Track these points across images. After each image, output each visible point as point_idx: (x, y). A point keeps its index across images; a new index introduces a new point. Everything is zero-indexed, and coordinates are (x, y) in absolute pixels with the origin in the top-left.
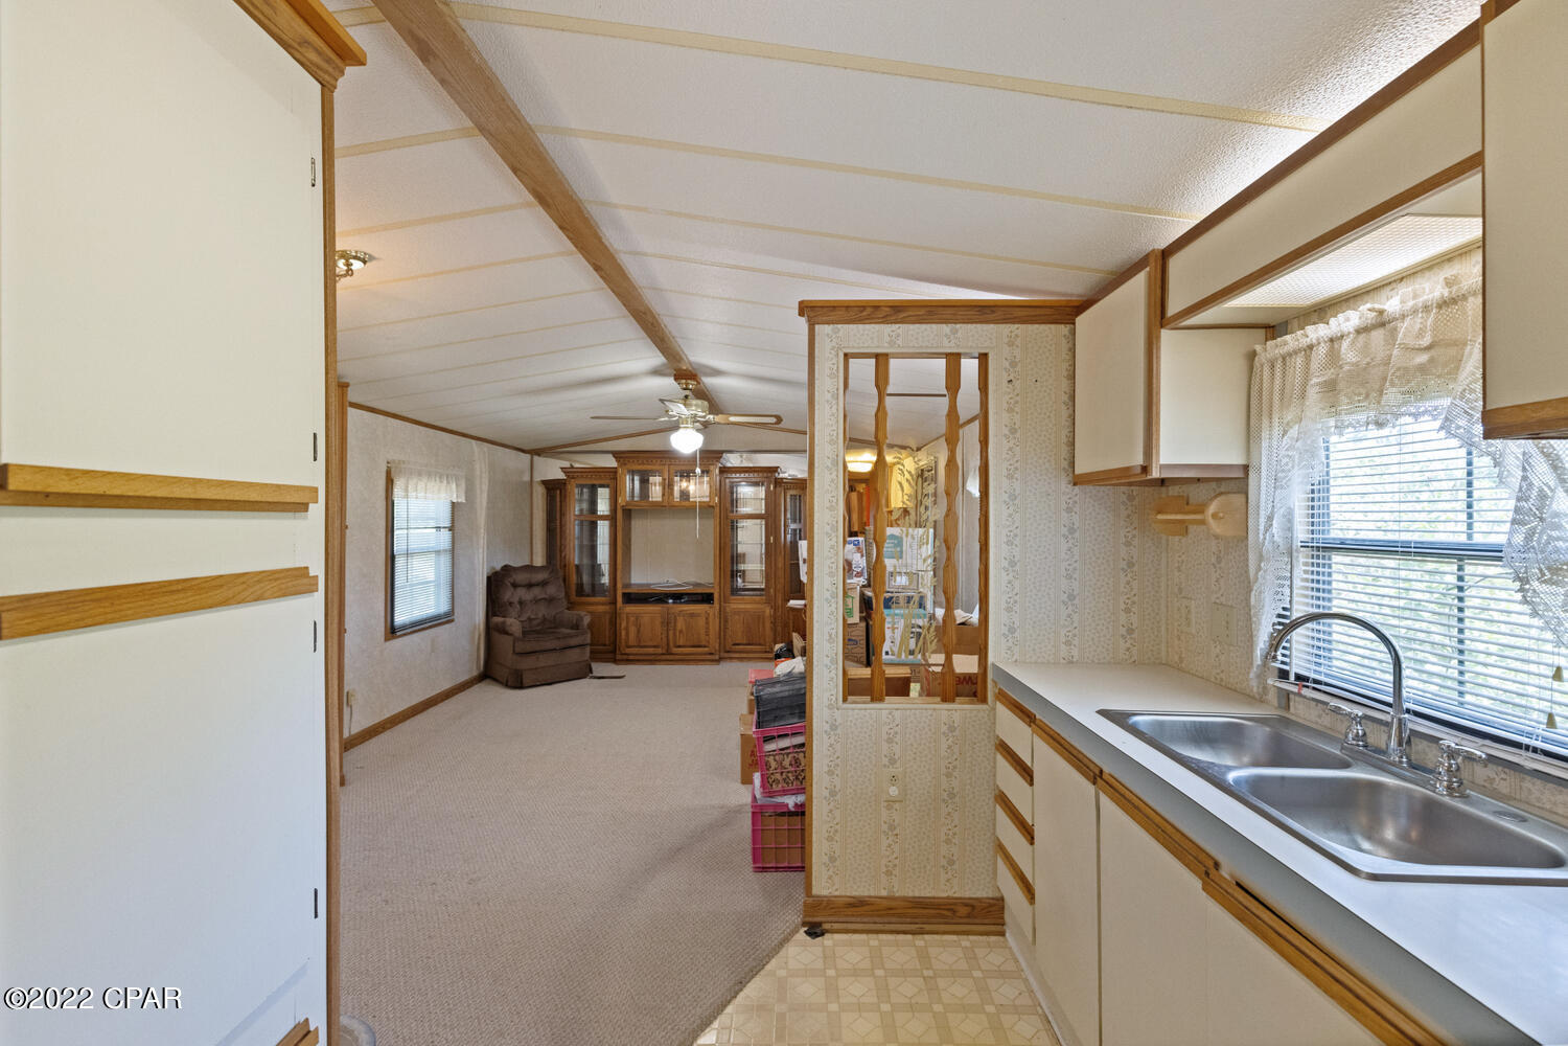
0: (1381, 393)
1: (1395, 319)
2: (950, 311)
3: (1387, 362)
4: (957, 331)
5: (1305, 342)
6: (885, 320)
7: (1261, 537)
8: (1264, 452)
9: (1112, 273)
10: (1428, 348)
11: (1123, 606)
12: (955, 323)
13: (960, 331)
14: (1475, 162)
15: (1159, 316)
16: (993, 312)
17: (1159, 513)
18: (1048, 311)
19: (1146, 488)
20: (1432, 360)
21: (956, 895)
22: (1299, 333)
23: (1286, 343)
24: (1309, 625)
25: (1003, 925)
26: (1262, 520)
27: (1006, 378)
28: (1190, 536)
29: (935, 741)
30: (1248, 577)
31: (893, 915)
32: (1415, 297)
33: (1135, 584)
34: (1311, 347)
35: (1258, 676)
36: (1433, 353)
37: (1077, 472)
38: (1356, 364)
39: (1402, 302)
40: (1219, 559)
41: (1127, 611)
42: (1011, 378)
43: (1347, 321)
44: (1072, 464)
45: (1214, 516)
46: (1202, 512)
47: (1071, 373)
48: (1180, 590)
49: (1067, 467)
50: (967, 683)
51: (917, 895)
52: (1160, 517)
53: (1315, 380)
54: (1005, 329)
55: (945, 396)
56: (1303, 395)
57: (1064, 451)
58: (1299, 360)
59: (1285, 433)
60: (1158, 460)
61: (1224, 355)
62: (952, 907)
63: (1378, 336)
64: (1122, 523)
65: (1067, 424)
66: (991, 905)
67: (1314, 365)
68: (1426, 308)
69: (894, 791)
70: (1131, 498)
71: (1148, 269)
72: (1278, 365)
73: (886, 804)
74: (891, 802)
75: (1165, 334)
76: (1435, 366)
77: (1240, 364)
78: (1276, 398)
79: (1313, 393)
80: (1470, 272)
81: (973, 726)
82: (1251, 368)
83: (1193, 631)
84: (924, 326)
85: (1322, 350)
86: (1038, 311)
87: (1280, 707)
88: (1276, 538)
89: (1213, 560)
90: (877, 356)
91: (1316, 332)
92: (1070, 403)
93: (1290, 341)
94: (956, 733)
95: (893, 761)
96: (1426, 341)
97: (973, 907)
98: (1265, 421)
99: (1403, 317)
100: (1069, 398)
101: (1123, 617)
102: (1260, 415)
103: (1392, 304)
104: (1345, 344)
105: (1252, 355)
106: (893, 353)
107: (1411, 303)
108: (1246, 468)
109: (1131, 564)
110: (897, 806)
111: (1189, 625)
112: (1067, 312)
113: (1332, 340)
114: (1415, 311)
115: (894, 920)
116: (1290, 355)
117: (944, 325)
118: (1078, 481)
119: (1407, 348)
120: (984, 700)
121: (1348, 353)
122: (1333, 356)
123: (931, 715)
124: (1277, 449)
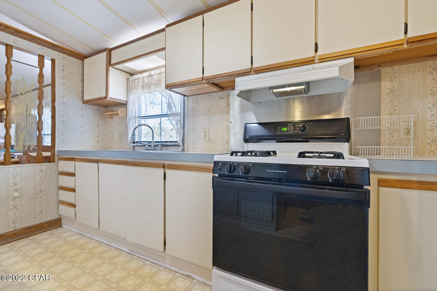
0: (150, 88)
1: (152, 75)
2: (41, 41)
3: (151, 83)
4: (43, 49)
5: (138, 77)
6: (11, 33)
7: (130, 115)
8: (130, 98)
9: (95, 50)
10: (157, 80)
11: (96, 136)
12: (43, 46)
13: (45, 49)
14: (164, 49)
15: (109, 64)
16: (57, 48)
17: (106, 112)
18: (76, 55)
19: (102, 108)
20: (158, 82)
21: (43, 222)
22: (137, 75)
23: (135, 77)
24: (139, 127)
25: (61, 224)
26: (130, 112)
27: (61, 69)
28: (113, 119)
29: (34, 176)
30: (127, 124)
31: (17, 235)
32: (156, 72)
33: (99, 131)
34: (139, 78)
35: (129, 144)
36: (158, 81)
37: (84, 100)
38: (147, 82)
39: (154, 73)
40: (120, 123)
41: (98, 137)
42: (63, 69)
43: (145, 74)
44: (83, 98)
45: (120, 112)
46: (117, 111)
47: (83, 73)
48: (111, 132)
49: (81, 98)
50: (46, 159)
51: (27, 226)
52: (107, 114)
53: (140, 84)
54: (62, 55)
55: (38, 68)
56: (138, 87)
57: (80, 94)
58: (137, 80)
59: (135, 94)
60: (109, 96)
61: (123, 77)
62: (42, 225)
63: (150, 78)
64: (96, 115)
65: (81, 87)
66: (57, 220)
67: (140, 81)
68: (157, 74)
69: (16, 194)
70: (99, 109)
71: (106, 52)
72: (133, 81)
73: (12, 199)
74: (14, 199)
75: (111, 68)
76: (158, 84)
77: (126, 80)
78: (133, 88)
79: (140, 87)
80: (163, 70)
81: (50, 170)
82: (128, 81)
83: (114, 140)
84: (29, 42)
85: (141, 79)
86: (72, 54)
87: (133, 150)
88: (133, 115)
89: (119, 123)
90: (7, 45)
91: (140, 76)
92: (82, 82)
93: (136, 77)
94: (44, 172)
95: (15, 185)
96: (157, 79)
97: (50, 223)
98: (131, 93)
99: (154, 75)
100: (82, 80)
101: (96, 139)
102: (130, 91)
103: (152, 73)
104: (145, 78)
105: (128, 79)
106: (15, 46)
107: (155, 73)
108: (127, 102)
109: (98, 126)
110: (18, 199)
111: (113, 139)
112: (82, 57)
113: (143, 78)
114: (155, 74)
115: (17, 237)
116: (135, 79)
117: (38, 45)
118: (85, 102)
119: (154, 80)
120: (54, 162)
121: (146, 80)
122: (143, 81)
123: (33, 168)
124: (133, 97)
